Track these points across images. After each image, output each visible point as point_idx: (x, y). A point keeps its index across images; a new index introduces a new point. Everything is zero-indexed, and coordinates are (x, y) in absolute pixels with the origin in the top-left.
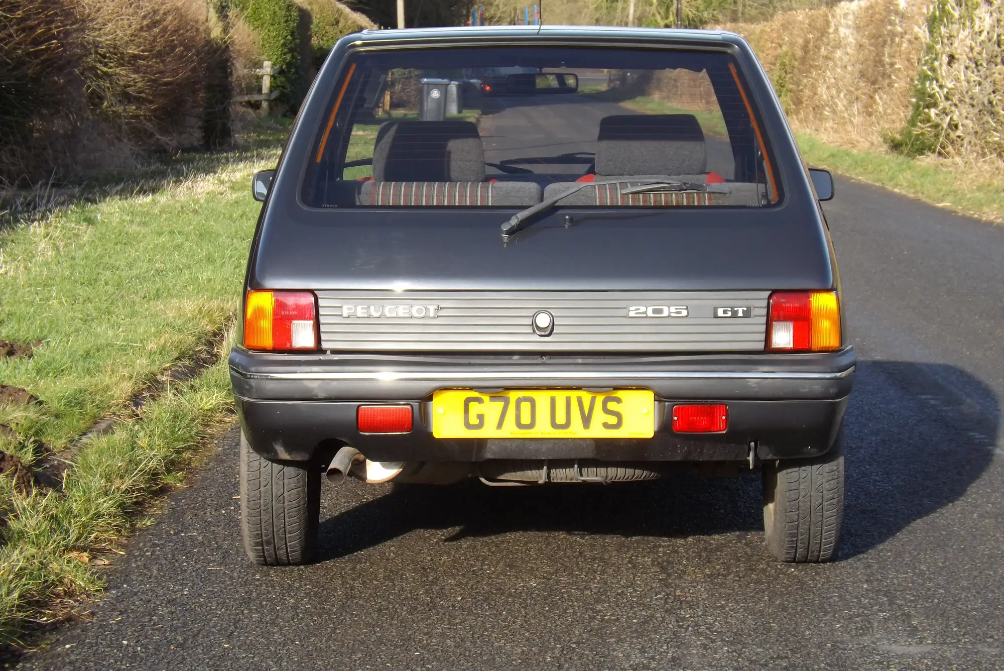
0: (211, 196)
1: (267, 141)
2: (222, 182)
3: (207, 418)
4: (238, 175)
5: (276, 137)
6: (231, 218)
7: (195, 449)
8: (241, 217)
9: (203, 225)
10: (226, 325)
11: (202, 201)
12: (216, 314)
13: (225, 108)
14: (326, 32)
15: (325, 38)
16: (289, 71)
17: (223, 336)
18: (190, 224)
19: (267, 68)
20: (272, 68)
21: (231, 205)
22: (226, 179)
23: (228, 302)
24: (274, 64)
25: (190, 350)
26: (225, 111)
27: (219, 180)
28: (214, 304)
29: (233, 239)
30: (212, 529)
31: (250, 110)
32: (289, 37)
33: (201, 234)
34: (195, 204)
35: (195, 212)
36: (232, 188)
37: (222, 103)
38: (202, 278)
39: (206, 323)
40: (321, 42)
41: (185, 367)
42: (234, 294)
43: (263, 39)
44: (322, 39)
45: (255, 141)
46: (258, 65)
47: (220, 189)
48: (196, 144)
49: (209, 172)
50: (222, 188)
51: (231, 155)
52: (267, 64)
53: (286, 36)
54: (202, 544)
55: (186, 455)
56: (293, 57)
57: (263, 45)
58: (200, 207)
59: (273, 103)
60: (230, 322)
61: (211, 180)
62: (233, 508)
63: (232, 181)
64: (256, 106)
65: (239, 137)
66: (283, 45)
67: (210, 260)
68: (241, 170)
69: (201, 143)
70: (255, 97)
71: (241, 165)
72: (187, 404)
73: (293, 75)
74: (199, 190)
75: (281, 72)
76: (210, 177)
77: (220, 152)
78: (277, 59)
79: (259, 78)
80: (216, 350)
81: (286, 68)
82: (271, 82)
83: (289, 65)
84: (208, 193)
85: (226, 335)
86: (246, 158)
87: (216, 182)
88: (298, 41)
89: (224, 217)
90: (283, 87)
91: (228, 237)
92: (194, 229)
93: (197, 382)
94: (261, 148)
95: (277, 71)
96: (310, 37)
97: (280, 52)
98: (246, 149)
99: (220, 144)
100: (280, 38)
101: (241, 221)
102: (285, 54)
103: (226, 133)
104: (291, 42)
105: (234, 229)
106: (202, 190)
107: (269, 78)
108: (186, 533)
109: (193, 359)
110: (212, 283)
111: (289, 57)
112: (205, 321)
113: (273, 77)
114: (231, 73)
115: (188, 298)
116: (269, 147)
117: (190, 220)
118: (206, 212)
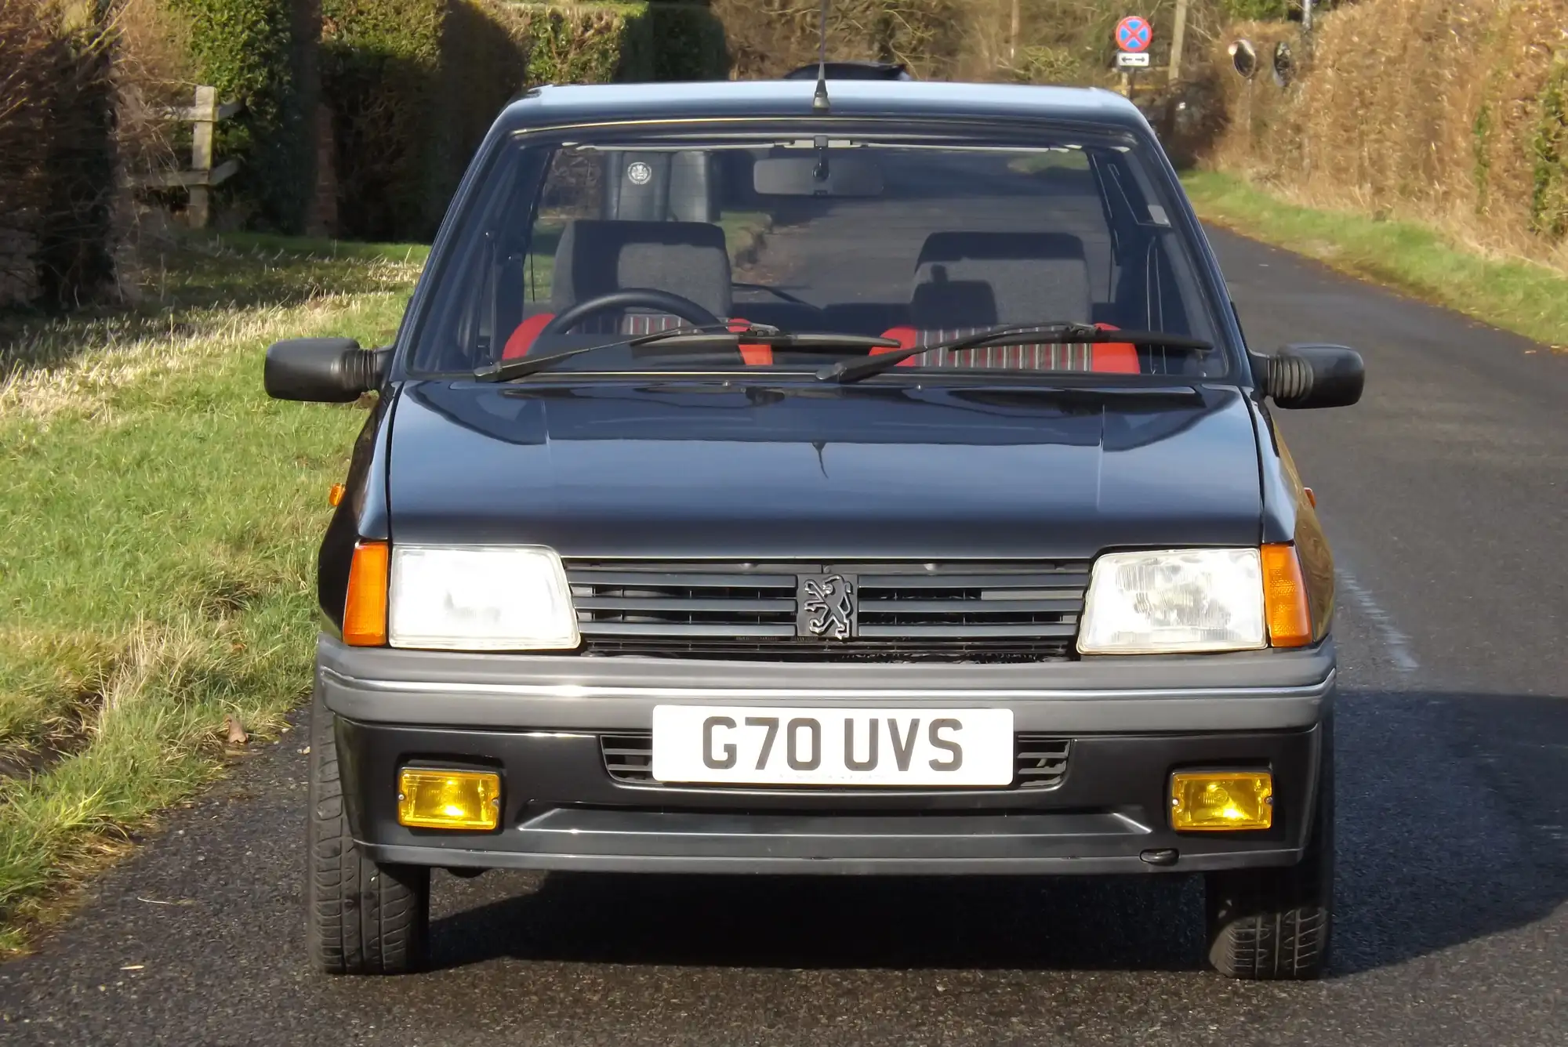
0: (67, 422)
1: (201, 290)
2: (91, 389)
3: (67, 842)
4: (130, 373)
5: (225, 280)
6: (114, 466)
7: (43, 894)
8: (139, 465)
9: (51, 481)
10: (106, 679)
11: (46, 430)
12: (85, 656)
13: (96, 209)
14: (361, 13)
15: (356, 28)
16: (262, 113)
17: (100, 698)
18: (21, 478)
19: (204, 107)
20: (217, 104)
21: (114, 439)
22: (102, 381)
23: (110, 633)
24: (222, 94)
25: (30, 721)
26: (98, 215)
27: (83, 383)
28: (80, 637)
29: (119, 511)
30: (81, 1013)
31: (161, 212)
32: (262, 25)
33: (46, 500)
34: (30, 436)
35: (33, 453)
36: (116, 403)
37: (91, 196)
38: (53, 586)
39: (64, 672)
40: (347, 38)
41: (22, 753)
42: (123, 620)
43: (197, 31)
44: (350, 31)
45: (173, 291)
46: (184, 98)
47: (87, 404)
48: (20, 296)
49: (58, 366)
50: (90, 403)
51: (111, 324)
52: (206, 94)
53: (256, 23)
54: (65, 1034)
55: (30, 904)
56: (271, 75)
57: (195, 46)
58: (42, 443)
59: (221, 195)
60: (114, 673)
61: (64, 384)
62: (120, 983)
63: (115, 387)
64: (177, 200)
65: (130, 279)
66: (246, 45)
67: (69, 550)
68: (135, 362)
69: (35, 295)
70: (173, 179)
71: (138, 349)
72: (28, 818)
73: (272, 122)
74: (36, 408)
75: (242, 115)
76: (61, 377)
77: (87, 316)
78: (230, 81)
79: (185, 129)
80: (84, 727)
81: (254, 103)
82: (214, 141)
83: (262, 95)
84: (58, 414)
85: (105, 696)
86: (150, 333)
87: (77, 388)
88: (285, 36)
89: (99, 466)
90: (245, 151)
91: (108, 506)
92: (31, 488)
93: (47, 782)
94: (187, 308)
95: (231, 113)
96: (320, 23)
97: (238, 64)
98: (148, 311)
99: (83, 298)
100: (239, 28)
101: (139, 473)
102: (251, 68)
103: (100, 269)
104: (267, 39)
105: (121, 491)
106: (43, 407)
107: (209, 128)
108: (32, 1019)
109: (37, 741)
110: (74, 597)
111: (261, 77)
112: (62, 669)
113: (219, 126)
114: (114, 121)
115: (27, 623)
116: (206, 307)
117: (21, 470)
118: (57, 455)
